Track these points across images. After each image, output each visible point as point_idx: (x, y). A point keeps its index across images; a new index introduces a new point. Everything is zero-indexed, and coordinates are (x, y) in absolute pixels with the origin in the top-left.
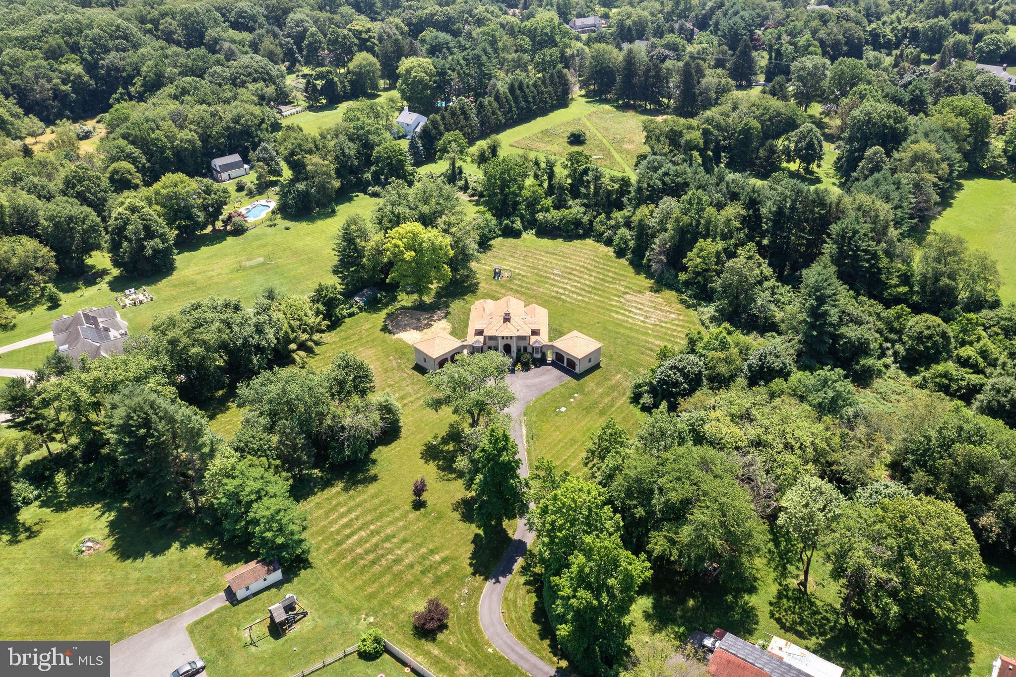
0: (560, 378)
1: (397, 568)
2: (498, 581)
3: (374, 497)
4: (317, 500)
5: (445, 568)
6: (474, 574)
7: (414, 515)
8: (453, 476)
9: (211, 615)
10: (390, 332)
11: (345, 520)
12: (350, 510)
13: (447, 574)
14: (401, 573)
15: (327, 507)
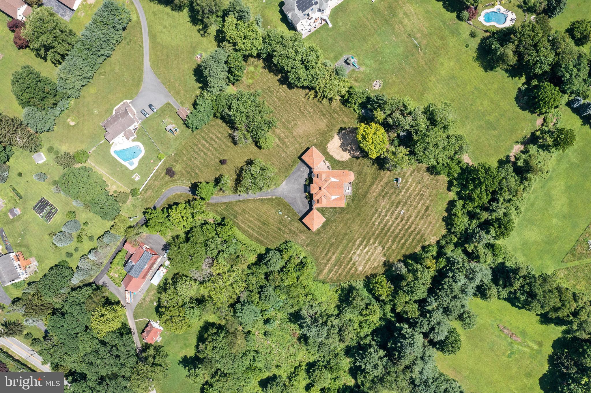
0: (300, 212)
1: (193, 159)
2: (189, 191)
3: (226, 145)
4: (224, 126)
5: (193, 174)
6: (191, 183)
7: (218, 161)
8: (238, 172)
9: (173, 107)
10: (339, 133)
11: (214, 138)
12: (219, 138)
13: (190, 175)
14: (191, 160)
15: (221, 130)
